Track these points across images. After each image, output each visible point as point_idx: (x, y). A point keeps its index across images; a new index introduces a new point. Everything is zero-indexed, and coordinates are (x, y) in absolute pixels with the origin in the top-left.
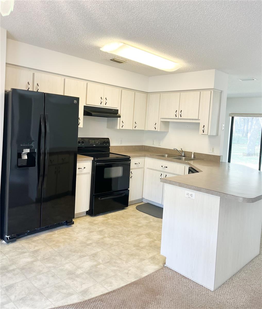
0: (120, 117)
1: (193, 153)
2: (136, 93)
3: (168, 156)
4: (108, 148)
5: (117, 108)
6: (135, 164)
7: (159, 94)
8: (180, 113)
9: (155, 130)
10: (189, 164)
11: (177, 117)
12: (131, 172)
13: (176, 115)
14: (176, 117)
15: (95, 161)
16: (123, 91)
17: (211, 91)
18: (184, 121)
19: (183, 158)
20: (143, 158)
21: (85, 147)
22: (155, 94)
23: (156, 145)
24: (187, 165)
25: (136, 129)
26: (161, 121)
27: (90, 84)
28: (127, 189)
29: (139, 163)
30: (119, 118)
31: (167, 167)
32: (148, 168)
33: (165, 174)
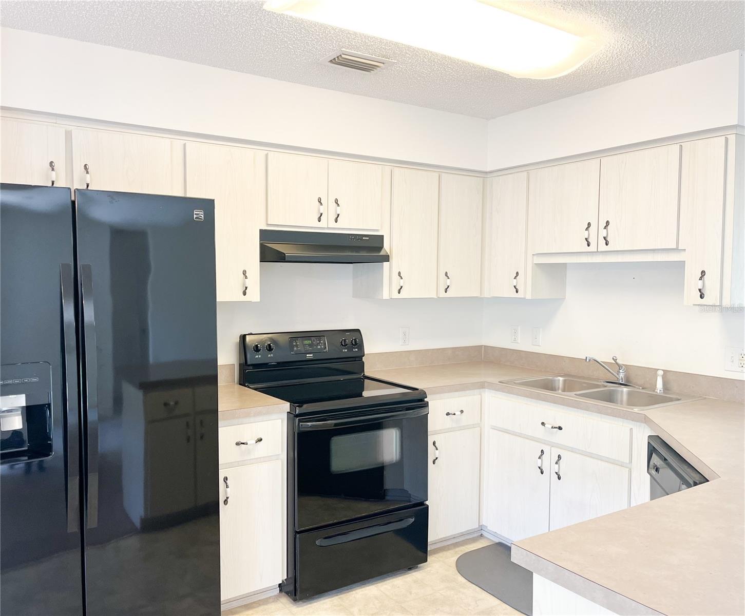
0: (386, 258)
1: (661, 373)
2: (444, 176)
3: (565, 381)
4: (357, 359)
5: (377, 230)
6: (448, 414)
7: (525, 173)
8: (603, 233)
9: (516, 295)
10: (646, 420)
11: (593, 248)
12: (434, 443)
13: (586, 239)
14: (589, 245)
15: (297, 416)
16: (397, 171)
17: (727, 140)
18: (620, 260)
19: (622, 392)
20: (477, 391)
21: (278, 363)
22: (510, 176)
23: (524, 344)
24: (638, 423)
25: (450, 294)
26: (536, 264)
27: (276, 157)
28: (422, 504)
29: (462, 412)
30: (385, 264)
31: (560, 428)
32: (494, 428)
33: (555, 452)
